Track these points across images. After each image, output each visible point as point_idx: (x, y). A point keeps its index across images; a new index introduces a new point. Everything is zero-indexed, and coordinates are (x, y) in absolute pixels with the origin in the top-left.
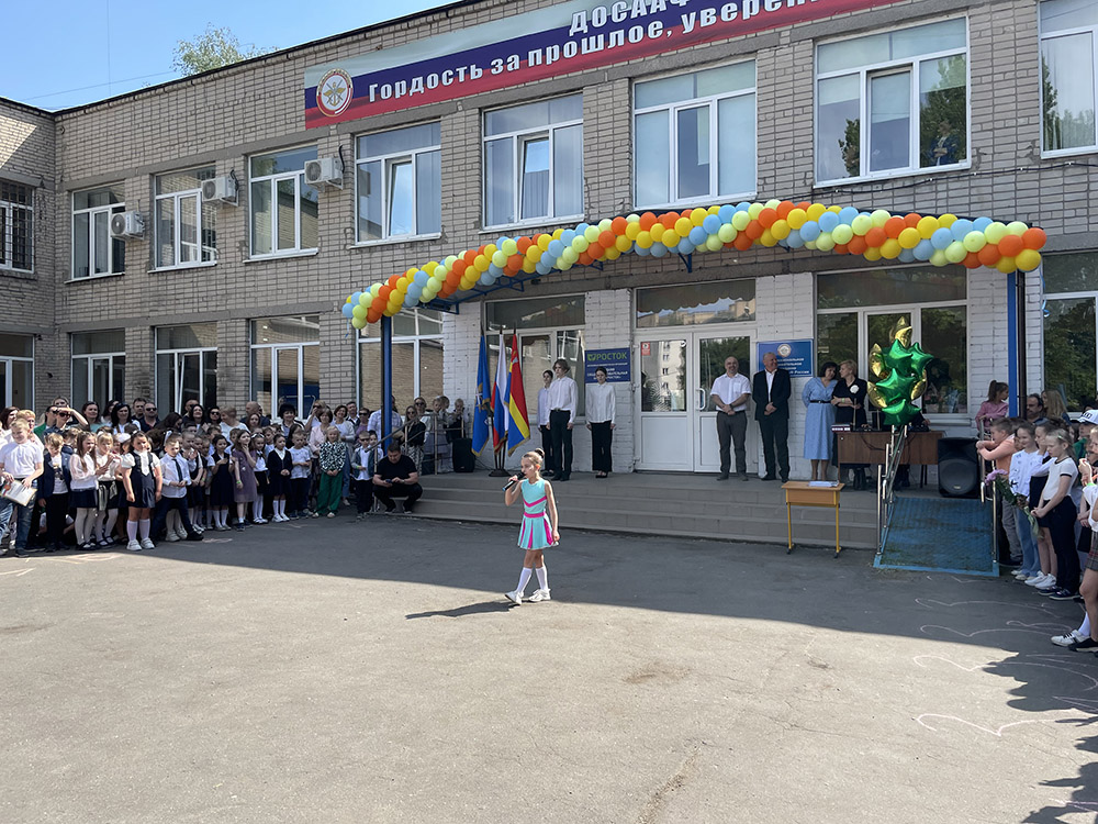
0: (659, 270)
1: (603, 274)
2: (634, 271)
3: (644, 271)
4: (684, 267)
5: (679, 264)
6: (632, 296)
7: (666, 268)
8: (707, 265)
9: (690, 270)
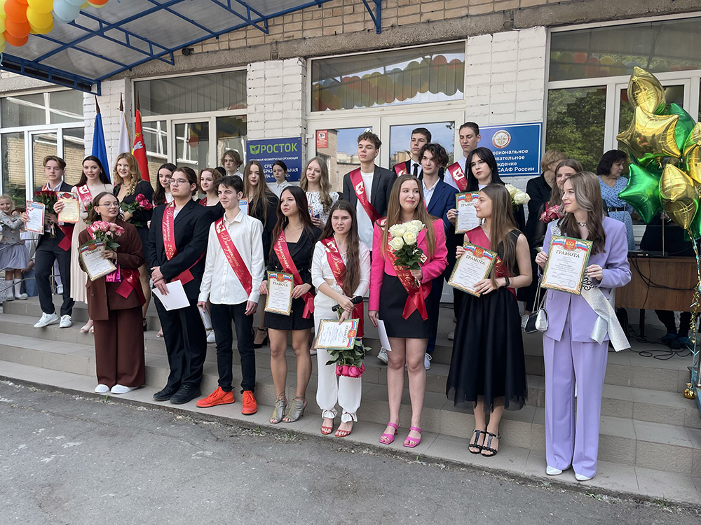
0: (339, 31)
1: (269, 39)
2: (307, 34)
3: (319, 33)
4: (371, 25)
5: (365, 22)
6: (305, 68)
7: (348, 29)
8: (402, 21)
9: (379, 30)
